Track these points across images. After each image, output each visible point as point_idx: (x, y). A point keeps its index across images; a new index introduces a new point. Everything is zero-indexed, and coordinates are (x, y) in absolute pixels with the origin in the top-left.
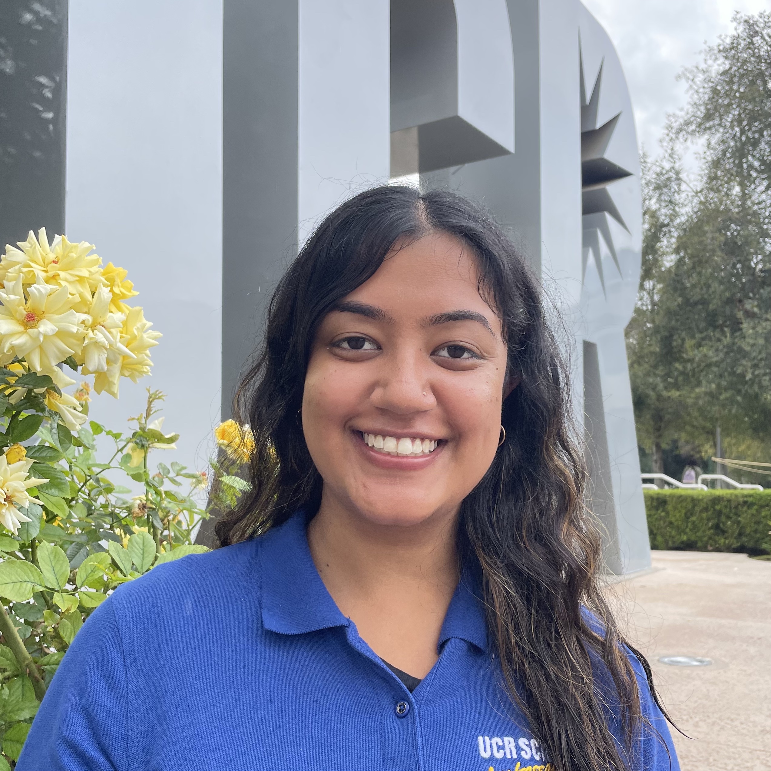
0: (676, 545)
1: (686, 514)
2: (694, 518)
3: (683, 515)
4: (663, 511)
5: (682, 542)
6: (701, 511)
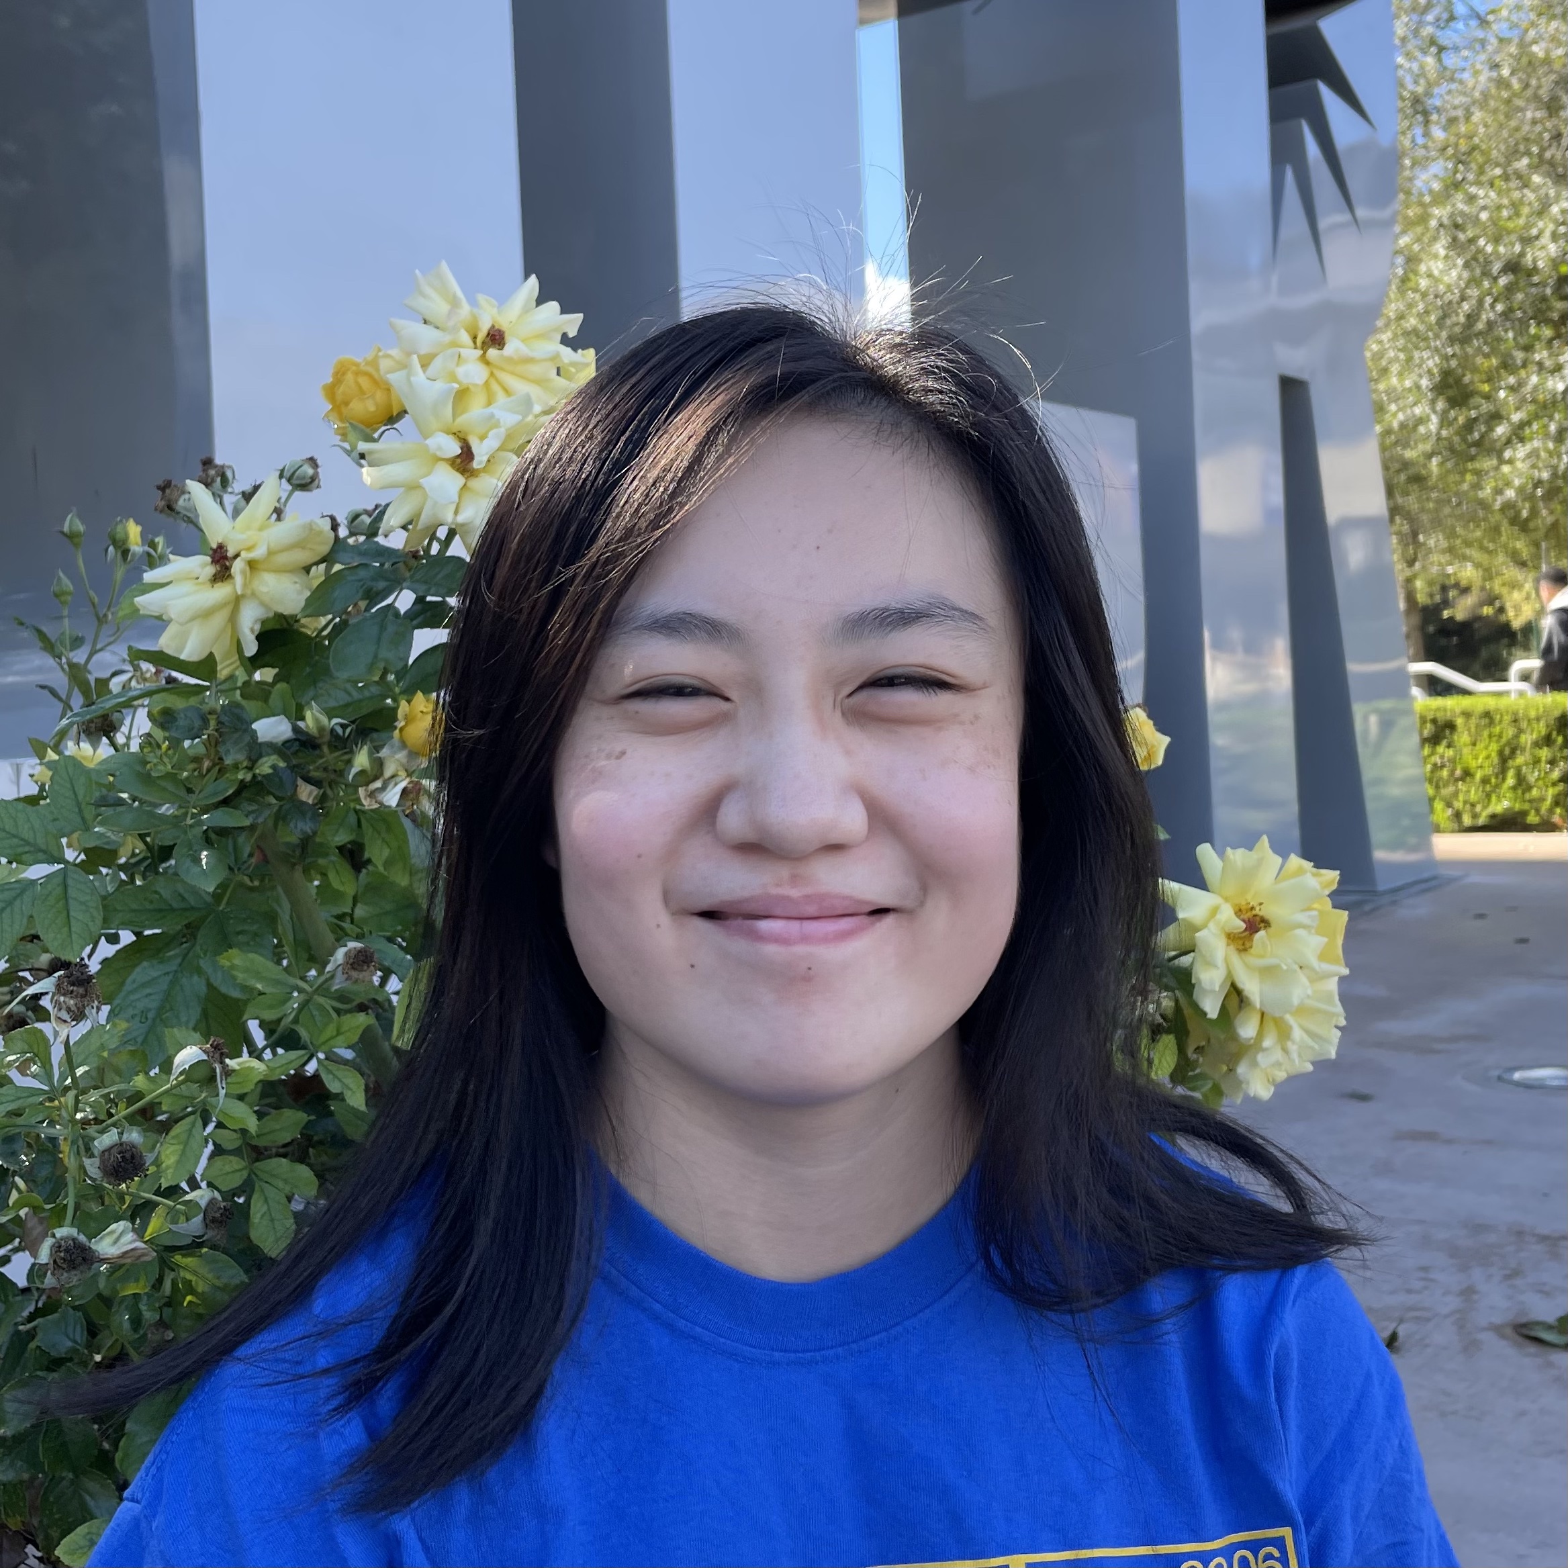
0: (1481, 821)
1: (1501, 753)
2: (1520, 760)
3: (1494, 755)
4: (1449, 746)
5: (1493, 816)
6: (1537, 744)
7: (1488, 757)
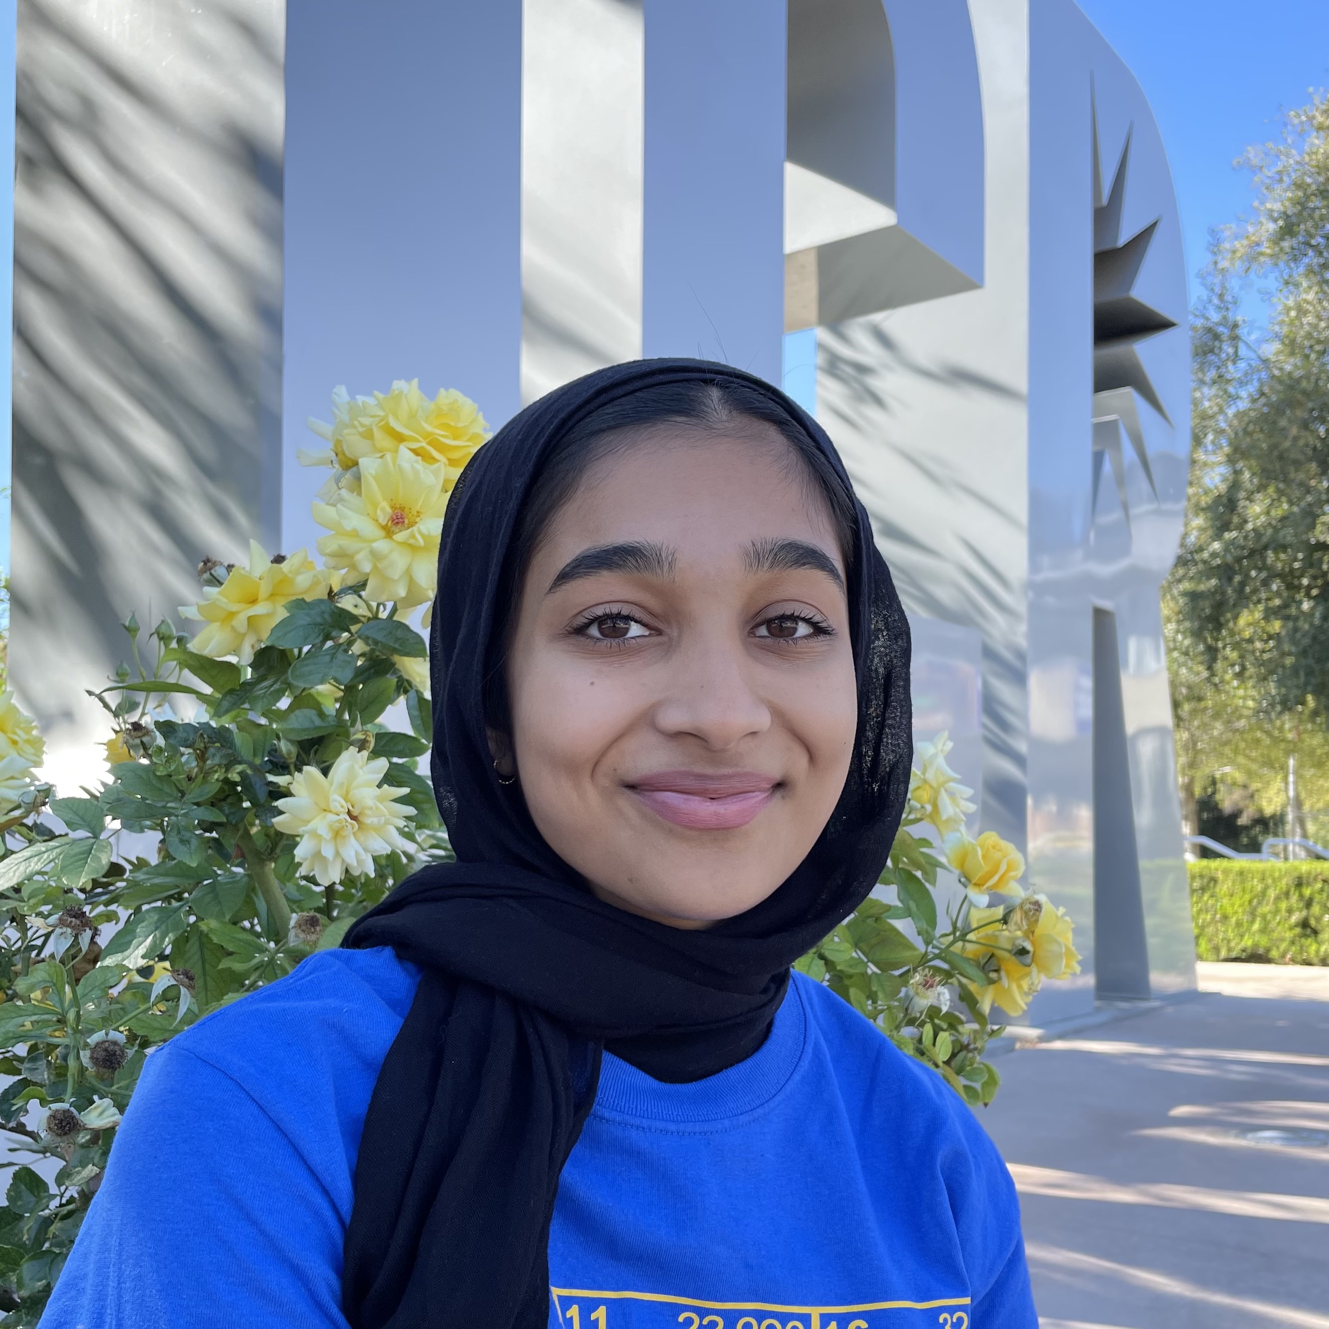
0: (1234, 954)
1: (1250, 902)
2: (1265, 909)
3: (1246, 904)
4: (1212, 896)
6: (1278, 899)
7: (1241, 905)
